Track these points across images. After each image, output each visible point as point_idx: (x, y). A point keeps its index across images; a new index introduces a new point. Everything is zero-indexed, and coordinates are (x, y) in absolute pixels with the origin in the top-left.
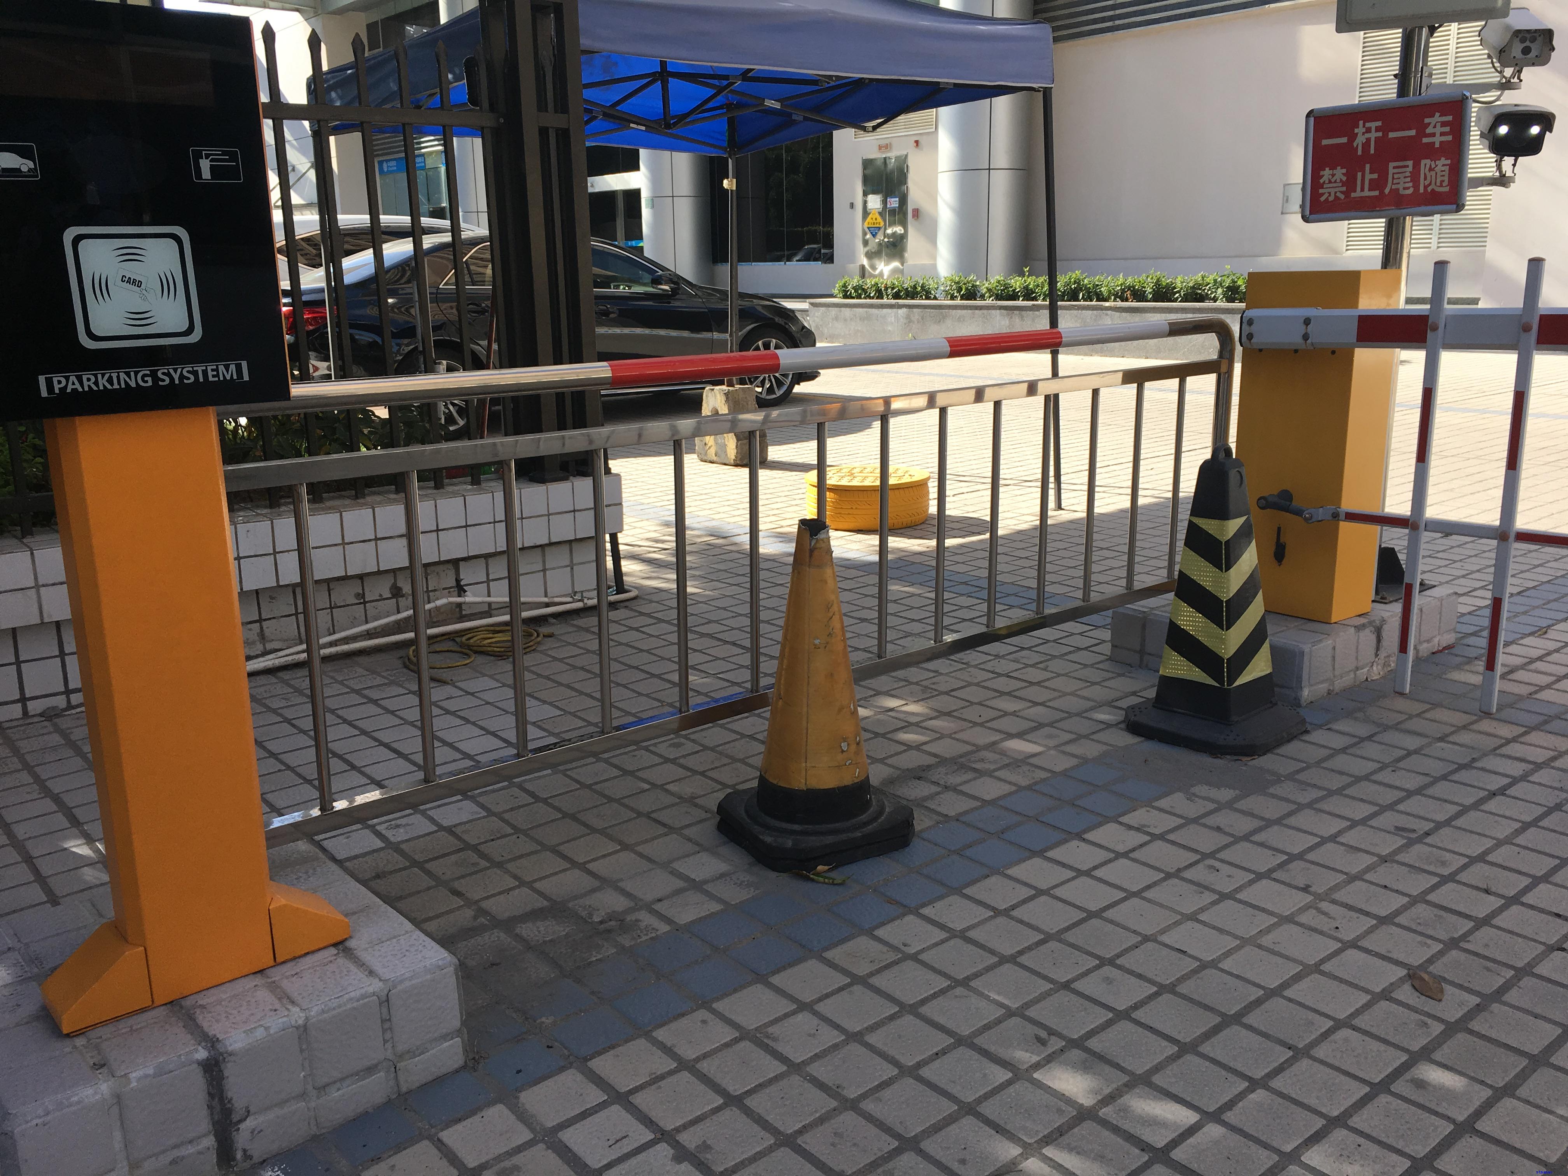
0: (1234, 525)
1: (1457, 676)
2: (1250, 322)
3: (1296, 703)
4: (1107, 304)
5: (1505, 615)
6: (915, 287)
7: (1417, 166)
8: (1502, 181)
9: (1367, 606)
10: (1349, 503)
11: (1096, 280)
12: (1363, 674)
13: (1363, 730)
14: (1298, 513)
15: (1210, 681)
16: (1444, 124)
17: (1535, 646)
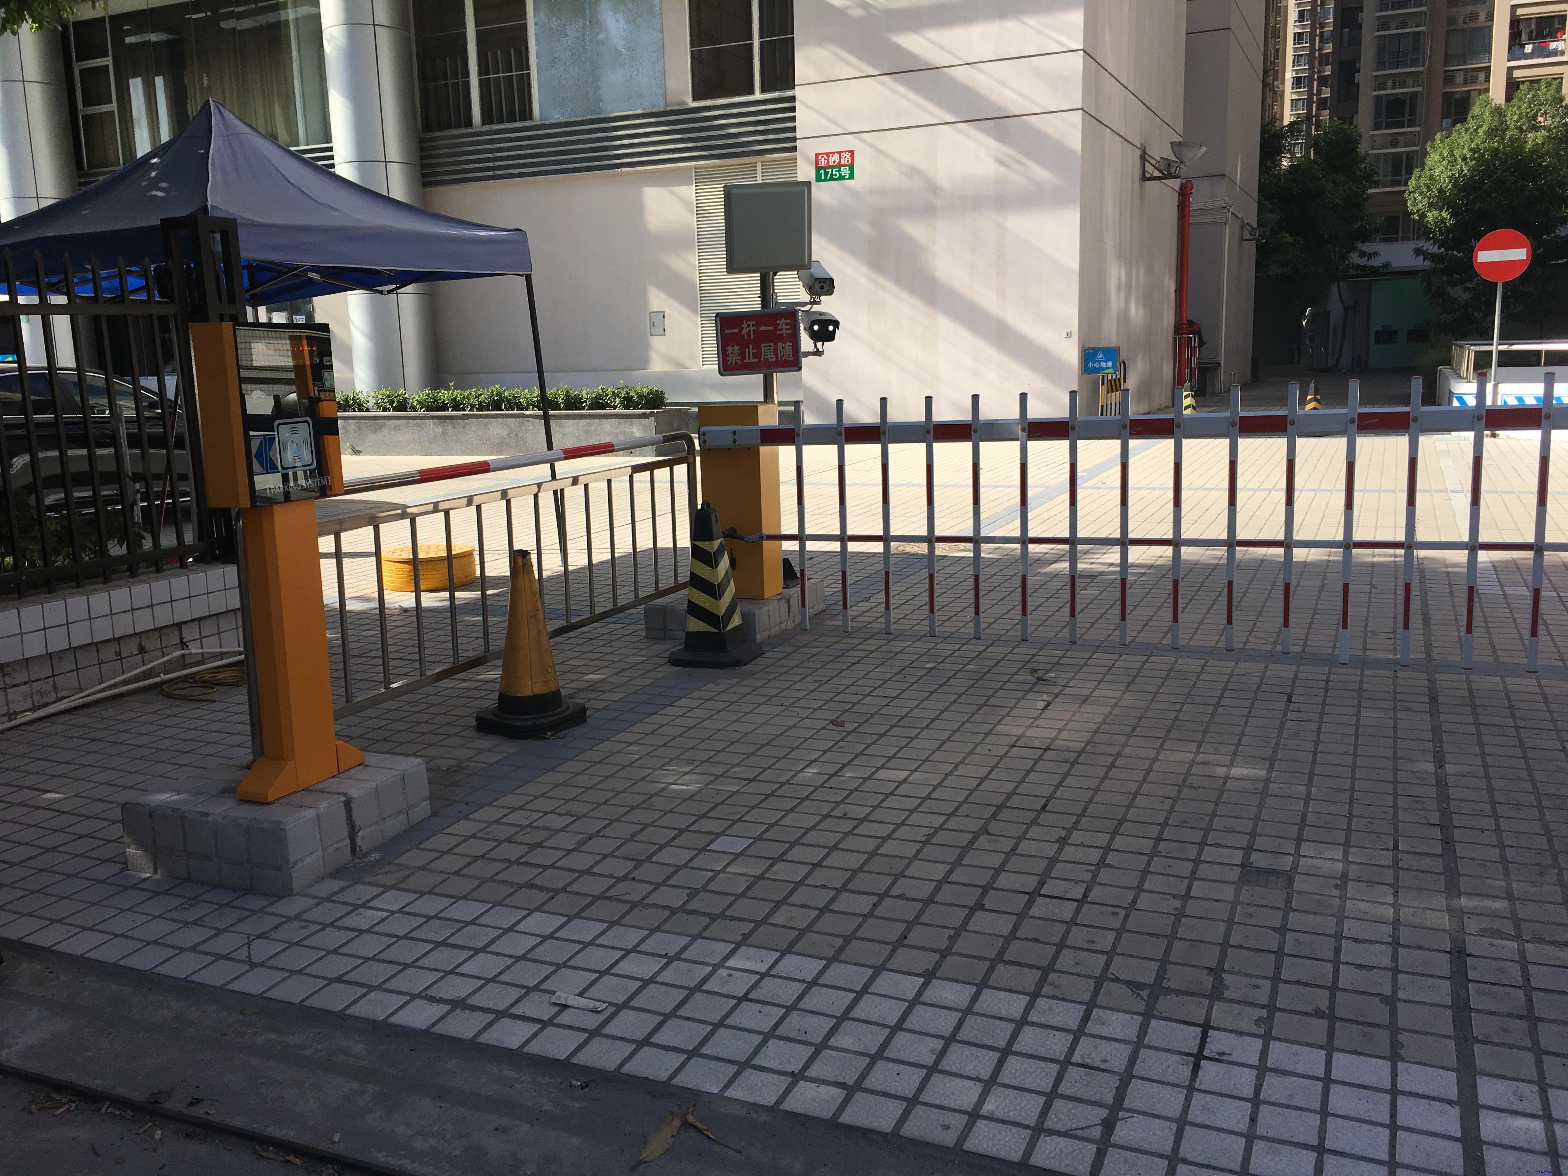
0: (716, 543)
1: (829, 623)
2: (704, 434)
3: (754, 641)
4: (528, 413)
5: (848, 594)
6: (346, 400)
7: (776, 345)
8: (818, 353)
9: (781, 590)
10: (766, 530)
11: (515, 391)
12: (783, 626)
13: (789, 649)
14: (742, 538)
15: (713, 630)
16: (787, 324)
17: (864, 606)
